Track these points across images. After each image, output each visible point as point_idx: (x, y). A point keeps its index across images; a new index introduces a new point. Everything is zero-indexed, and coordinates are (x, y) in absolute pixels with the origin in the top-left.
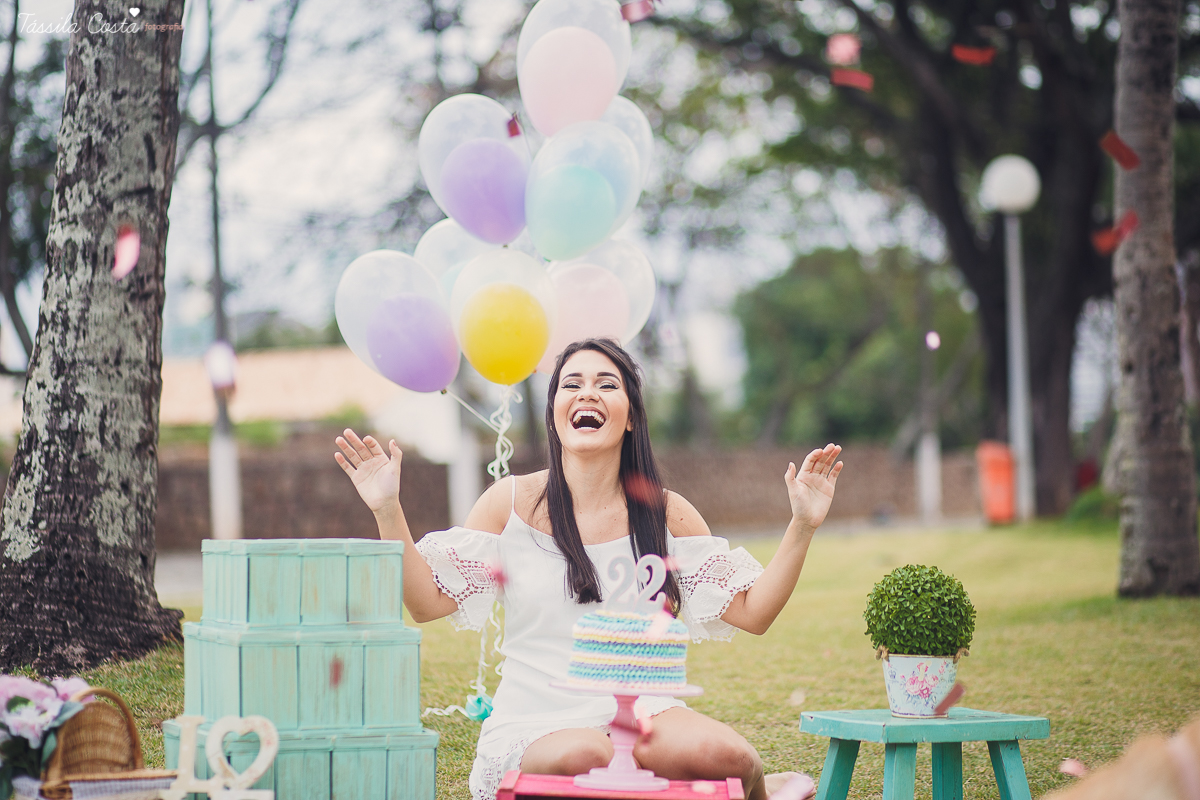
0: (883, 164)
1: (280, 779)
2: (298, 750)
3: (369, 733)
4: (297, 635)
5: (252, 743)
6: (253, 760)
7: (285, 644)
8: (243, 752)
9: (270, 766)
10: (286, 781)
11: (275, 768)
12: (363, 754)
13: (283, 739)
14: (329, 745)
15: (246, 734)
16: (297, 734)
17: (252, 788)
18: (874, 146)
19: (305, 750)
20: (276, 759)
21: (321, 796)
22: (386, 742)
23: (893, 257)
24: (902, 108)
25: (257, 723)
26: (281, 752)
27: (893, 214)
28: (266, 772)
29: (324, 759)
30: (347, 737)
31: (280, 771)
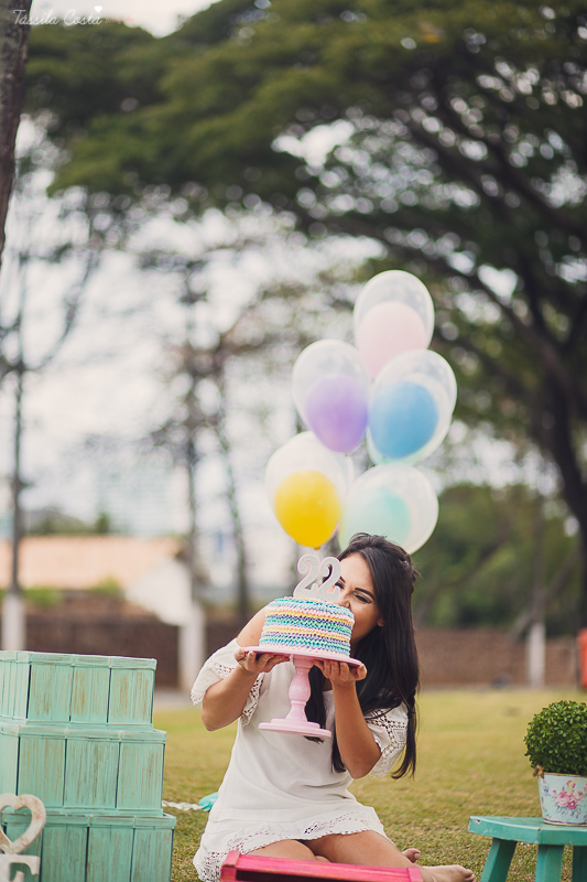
0: (515, 422)
1: (45, 847)
2: (62, 825)
3: (119, 813)
4: (66, 731)
5: (24, 816)
6: (25, 830)
7: (57, 738)
8: (17, 824)
9: (39, 835)
10: (50, 848)
11: (41, 837)
12: (113, 830)
13: (49, 815)
14: (87, 822)
15: (19, 809)
16: (61, 811)
17: (22, 853)
18: (509, 407)
19: (67, 825)
20: (43, 830)
21: (78, 863)
22: (132, 823)
23: (517, 491)
24: (530, 380)
25: (29, 799)
26: (47, 825)
27: (519, 459)
28: (35, 840)
29: (82, 833)
30: (102, 816)
31: (45, 840)
